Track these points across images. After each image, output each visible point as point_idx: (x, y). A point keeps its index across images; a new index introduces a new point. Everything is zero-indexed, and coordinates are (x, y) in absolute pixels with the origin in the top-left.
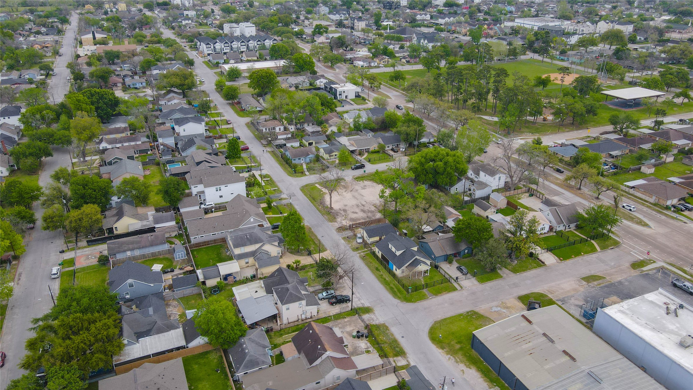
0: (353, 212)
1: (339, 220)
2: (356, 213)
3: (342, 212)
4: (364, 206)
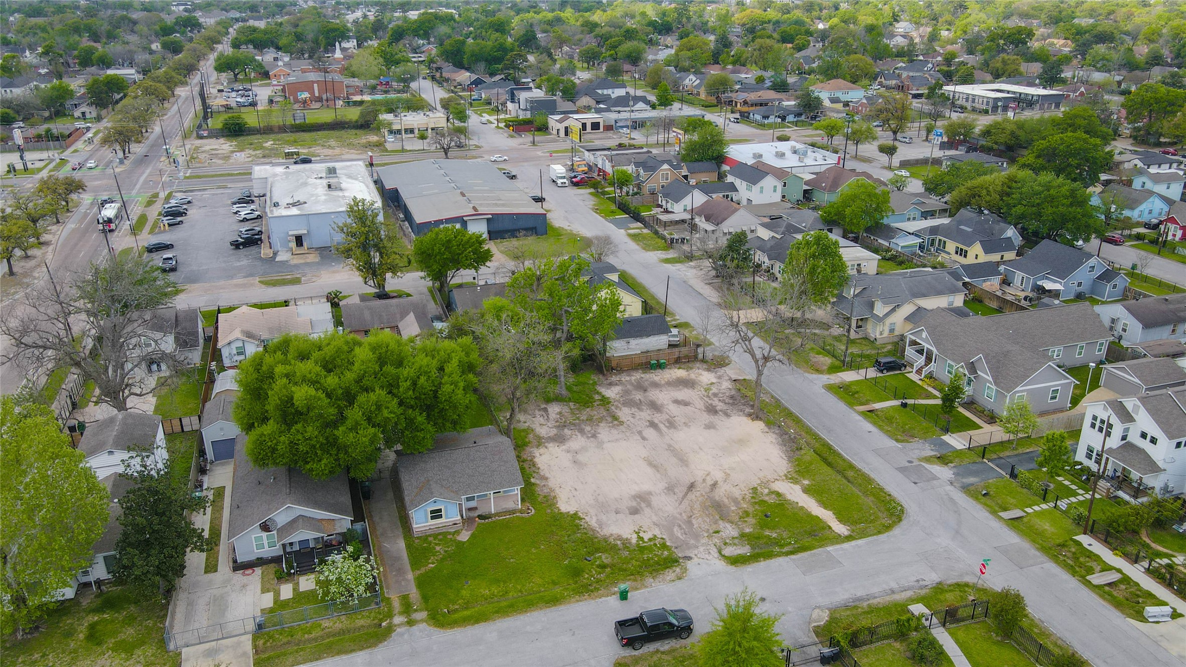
0: (686, 404)
1: (726, 385)
2: (677, 402)
3: (720, 406)
4: (653, 425)
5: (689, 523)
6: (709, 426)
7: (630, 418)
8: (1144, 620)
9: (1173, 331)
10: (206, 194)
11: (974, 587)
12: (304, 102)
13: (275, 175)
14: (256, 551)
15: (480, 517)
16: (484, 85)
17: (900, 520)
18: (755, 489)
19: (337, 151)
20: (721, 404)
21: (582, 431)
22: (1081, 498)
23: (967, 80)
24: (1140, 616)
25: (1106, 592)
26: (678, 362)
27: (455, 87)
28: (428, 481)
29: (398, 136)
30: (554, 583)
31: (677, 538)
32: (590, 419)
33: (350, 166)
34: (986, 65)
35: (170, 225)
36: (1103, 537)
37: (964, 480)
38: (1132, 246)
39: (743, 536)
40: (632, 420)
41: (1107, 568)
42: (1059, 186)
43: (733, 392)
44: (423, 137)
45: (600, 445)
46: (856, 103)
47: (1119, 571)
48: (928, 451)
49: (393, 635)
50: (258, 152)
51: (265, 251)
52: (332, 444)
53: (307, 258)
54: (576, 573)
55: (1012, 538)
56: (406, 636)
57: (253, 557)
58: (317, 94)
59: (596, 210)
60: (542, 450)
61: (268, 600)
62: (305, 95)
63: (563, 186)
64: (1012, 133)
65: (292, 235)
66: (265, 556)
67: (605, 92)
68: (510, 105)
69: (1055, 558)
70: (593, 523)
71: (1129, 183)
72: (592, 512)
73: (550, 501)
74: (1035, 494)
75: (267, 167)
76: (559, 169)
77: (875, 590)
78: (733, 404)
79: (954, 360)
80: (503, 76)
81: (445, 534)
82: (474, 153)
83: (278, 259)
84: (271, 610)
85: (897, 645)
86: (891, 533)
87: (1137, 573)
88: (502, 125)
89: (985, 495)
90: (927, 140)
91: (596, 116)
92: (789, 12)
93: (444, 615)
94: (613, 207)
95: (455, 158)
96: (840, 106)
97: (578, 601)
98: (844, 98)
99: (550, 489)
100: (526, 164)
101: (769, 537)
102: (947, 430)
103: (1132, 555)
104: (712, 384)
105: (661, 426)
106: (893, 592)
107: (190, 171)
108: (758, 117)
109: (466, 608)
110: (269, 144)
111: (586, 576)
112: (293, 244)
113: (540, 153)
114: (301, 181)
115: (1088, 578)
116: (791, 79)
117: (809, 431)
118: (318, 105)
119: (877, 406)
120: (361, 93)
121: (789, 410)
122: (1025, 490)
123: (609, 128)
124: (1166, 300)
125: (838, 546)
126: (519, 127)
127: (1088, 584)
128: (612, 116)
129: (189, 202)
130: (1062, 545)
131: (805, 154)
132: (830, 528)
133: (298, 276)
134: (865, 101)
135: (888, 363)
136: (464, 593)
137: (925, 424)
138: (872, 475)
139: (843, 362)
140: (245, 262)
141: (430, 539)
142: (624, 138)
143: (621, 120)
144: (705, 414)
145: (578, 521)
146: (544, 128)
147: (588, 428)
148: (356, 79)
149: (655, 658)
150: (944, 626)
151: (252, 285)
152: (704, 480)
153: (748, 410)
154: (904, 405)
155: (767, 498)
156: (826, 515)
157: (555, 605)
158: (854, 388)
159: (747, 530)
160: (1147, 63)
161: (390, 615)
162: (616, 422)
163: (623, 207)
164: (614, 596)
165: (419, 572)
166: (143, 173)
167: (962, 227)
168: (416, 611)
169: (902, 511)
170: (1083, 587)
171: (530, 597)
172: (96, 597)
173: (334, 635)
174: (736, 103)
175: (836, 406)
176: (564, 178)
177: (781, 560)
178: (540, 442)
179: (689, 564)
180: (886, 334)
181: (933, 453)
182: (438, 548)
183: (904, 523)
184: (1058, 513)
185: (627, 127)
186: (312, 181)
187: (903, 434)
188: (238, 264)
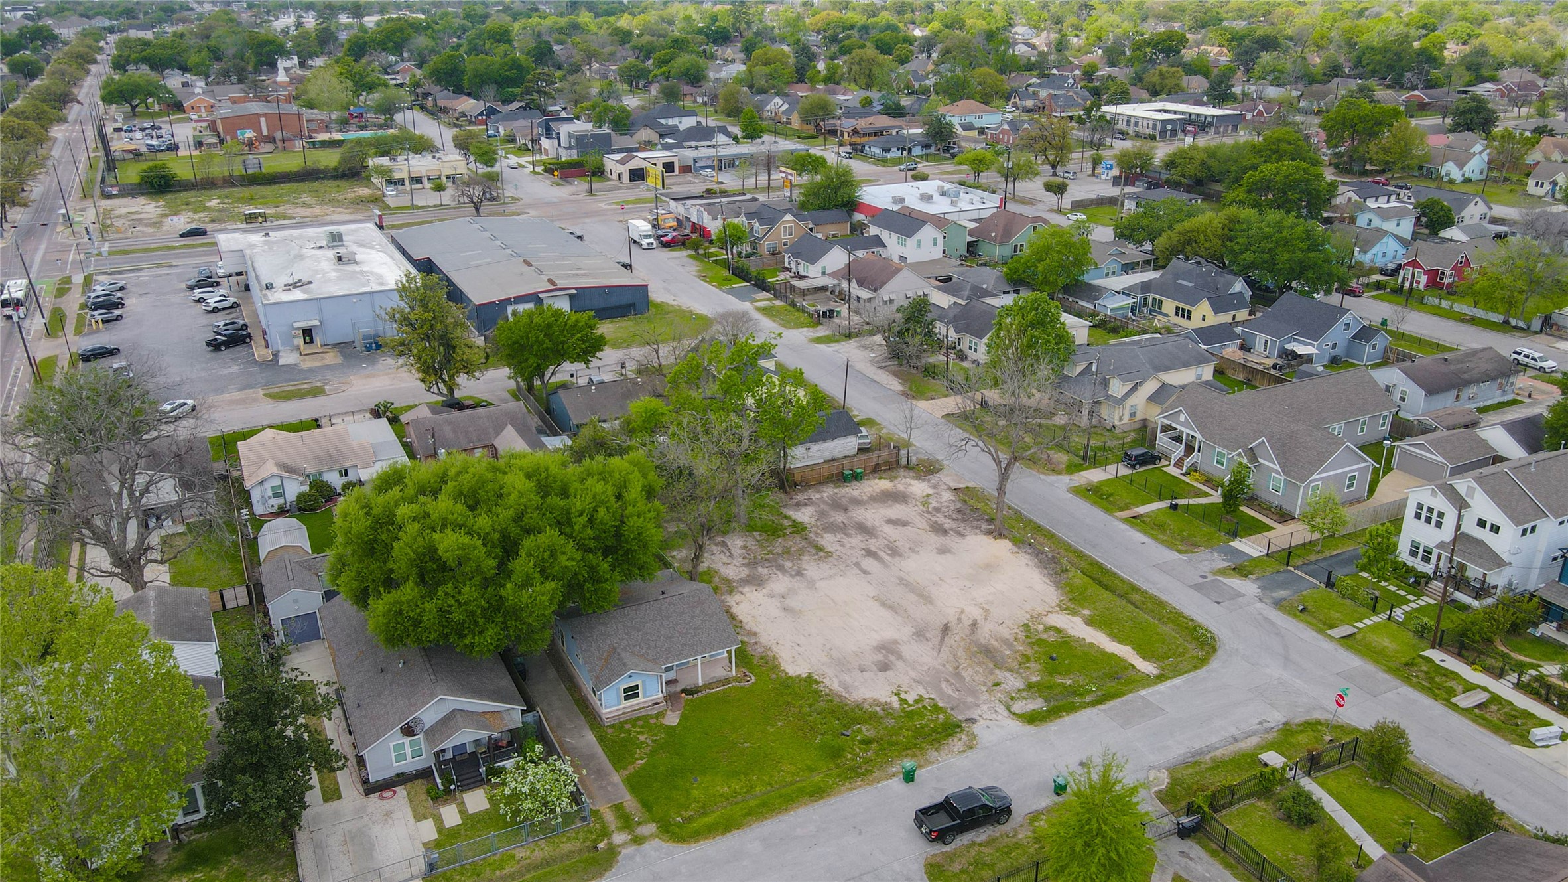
0: (905, 524)
1: (946, 496)
2: (890, 522)
3: (948, 523)
4: (870, 553)
5: (958, 675)
6: (943, 551)
7: (838, 547)
8: (1532, 745)
9: (1457, 396)
10: (145, 276)
11: (1327, 724)
12: (250, 143)
13: (252, 246)
14: (395, 764)
15: (684, 691)
16: (498, 116)
17: (1215, 650)
18: (1026, 626)
19: (318, 210)
20: (948, 521)
21: (781, 568)
22: (1415, 606)
23: (1123, 98)
24: (1524, 739)
25: (1478, 713)
26: (876, 470)
27: (457, 119)
28: (614, 649)
29: (400, 187)
30: (811, 770)
31: (949, 696)
32: (786, 552)
33: (356, 230)
34: (1138, 79)
35: (104, 322)
36: (1456, 651)
37: (1274, 595)
38: (1372, 297)
39: (1030, 686)
40: (840, 548)
41: (1469, 687)
42: (1292, 228)
43: (959, 505)
44: (439, 188)
45: (811, 584)
46: (995, 129)
47: (1485, 689)
48: (1221, 563)
49: (619, 858)
50: (202, 215)
51: (259, 352)
52: (497, 608)
53: (323, 359)
54: (835, 753)
55: (1352, 661)
56: (638, 859)
57: (390, 774)
58: (265, 132)
59: (704, 278)
60: (737, 597)
61: (428, 830)
62: (249, 134)
63: (650, 248)
64: (1203, 163)
65: (298, 329)
66: (407, 770)
67: (670, 122)
68: (545, 143)
69: (1407, 680)
70: (835, 686)
71: (1353, 220)
72: (830, 672)
73: (769, 664)
74: (1362, 605)
75: (237, 235)
76: (641, 226)
77: (1214, 739)
78: (963, 520)
79: (1226, 447)
80: (523, 104)
81: (646, 718)
82: (513, 208)
83: (282, 362)
84: (438, 844)
85: (1262, 804)
86: (1210, 667)
87: (1504, 689)
88: (539, 169)
89: (1302, 611)
90: (1093, 174)
91: (667, 153)
92: (874, 16)
93: (678, 825)
94: (725, 273)
95: (489, 215)
96: (974, 133)
97: (850, 790)
98: (979, 123)
99: (765, 647)
100: (587, 220)
101: (1063, 685)
102: (1235, 535)
103: (1493, 668)
104: (928, 495)
105: (881, 554)
106: (1236, 740)
107: (107, 244)
108: (876, 150)
109: (705, 814)
110: (214, 203)
111: (849, 756)
112: (300, 341)
113: (603, 205)
114: (292, 253)
115: (1453, 700)
116: (905, 101)
117: (1068, 548)
118: (269, 147)
119: (1142, 510)
120: (327, 129)
121: (1035, 523)
122: (1348, 602)
123: (686, 169)
124: (1446, 360)
125: (1151, 689)
126: (564, 171)
127: (1455, 707)
128: (688, 154)
129: (122, 288)
130: (1410, 665)
131: (957, 195)
132: (1134, 667)
133: (319, 384)
134: (1006, 127)
135: (1140, 455)
136: (695, 793)
137: (1206, 529)
138: (1164, 597)
139: (1084, 458)
140: (234, 369)
141: (628, 726)
142: (708, 183)
143: (701, 158)
144: (932, 535)
145: (815, 686)
146: (599, 172)
147: (788, 564)
148: (316, 111)
149: (973, 853)
150: (1309, 775)
151: (255, 400)
152: (959, 620)
153: (984, 526)
154: (1174, 507)
155: (1044, 636)
156: (1124, 651)
157: (822, 798)
158: (1105, 489)
159: (1034, 679)
160: (1325, 74)
161: (605, 833)
162: (821, 554)
163: (740, 273)
164: (895, 779)
165: (626, 772)
166: (36, 249)
167: (1180, 281)
168: (639, 823)
169: (1213, 638)
170: (1451, 712)
171: (783, 791)
172: (174, 850)
173: (536, 868)
174: (842, 132)
175: (1090, 514)
176: (649, 237)
177: (1088, 712)
178: (731, 587)
179: (976, 728)
180: (1126, 419)
181: (1226, 564)
182: (642, 738)
183: (1220, 652)
184: (1394, 626)
185: (712, 167)
186: (307, 252)
187: (1185, 544)
188: (226, 372)
